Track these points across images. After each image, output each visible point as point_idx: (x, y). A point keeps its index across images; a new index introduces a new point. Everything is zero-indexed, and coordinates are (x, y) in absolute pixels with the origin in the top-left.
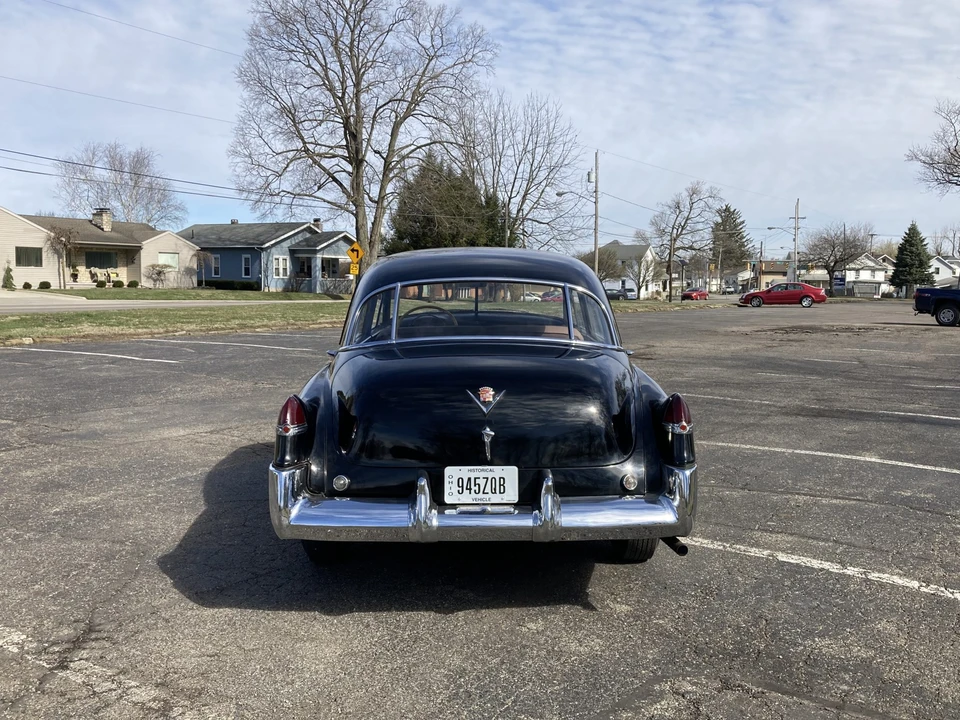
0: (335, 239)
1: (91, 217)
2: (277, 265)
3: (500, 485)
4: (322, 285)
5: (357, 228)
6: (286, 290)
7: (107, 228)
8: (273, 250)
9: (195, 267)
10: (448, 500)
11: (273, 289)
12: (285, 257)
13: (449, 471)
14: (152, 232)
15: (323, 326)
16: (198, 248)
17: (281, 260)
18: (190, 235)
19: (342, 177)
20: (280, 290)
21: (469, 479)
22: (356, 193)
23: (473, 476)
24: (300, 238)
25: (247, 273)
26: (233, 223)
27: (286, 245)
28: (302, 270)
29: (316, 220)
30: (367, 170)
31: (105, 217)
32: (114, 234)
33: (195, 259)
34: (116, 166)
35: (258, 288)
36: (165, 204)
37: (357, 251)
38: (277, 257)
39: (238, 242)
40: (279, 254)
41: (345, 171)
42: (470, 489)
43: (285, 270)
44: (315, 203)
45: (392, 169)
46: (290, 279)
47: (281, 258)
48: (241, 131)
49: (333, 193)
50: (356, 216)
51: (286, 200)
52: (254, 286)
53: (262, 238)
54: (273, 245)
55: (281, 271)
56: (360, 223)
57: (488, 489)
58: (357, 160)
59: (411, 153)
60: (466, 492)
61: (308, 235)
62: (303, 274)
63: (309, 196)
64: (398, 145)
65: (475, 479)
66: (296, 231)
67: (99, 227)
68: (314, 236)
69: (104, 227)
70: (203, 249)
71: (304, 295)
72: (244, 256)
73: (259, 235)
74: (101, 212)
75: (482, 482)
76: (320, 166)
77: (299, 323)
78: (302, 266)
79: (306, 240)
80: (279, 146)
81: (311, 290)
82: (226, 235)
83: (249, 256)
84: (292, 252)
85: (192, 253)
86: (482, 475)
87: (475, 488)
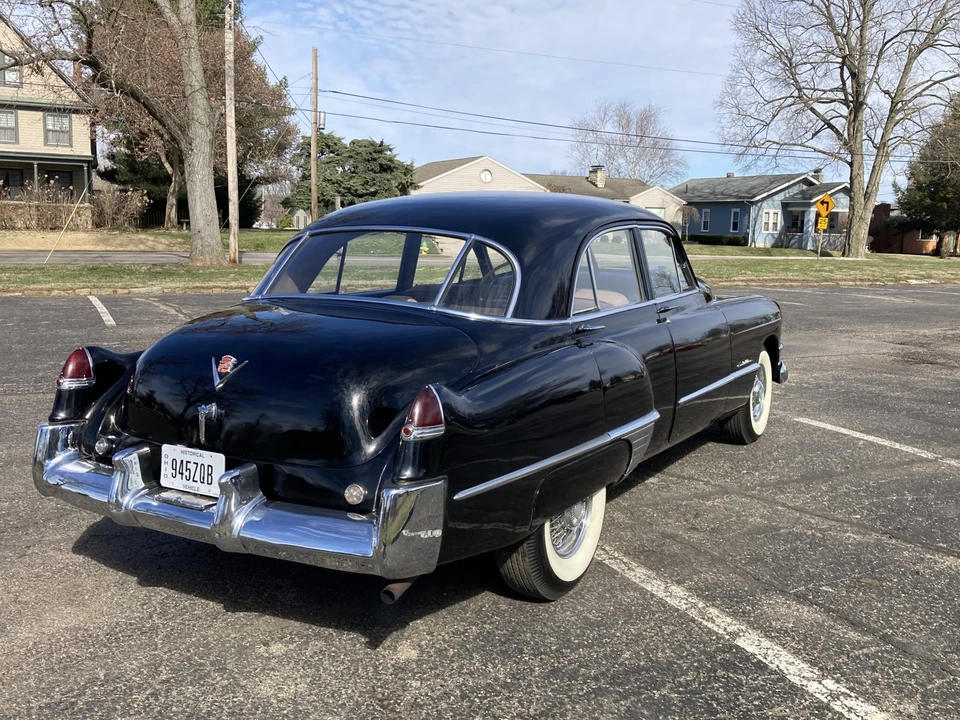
1: (587, 175)
2: (767, 220)
3: (208, 474)
4: (815, 241)
5: (851, 178)
6: (775, 246)
7: (601, 184)
8: (765, 204)
9: (680, 221)
10: (164, 482)
11: (760, 244)
12: (776, 211)
13: (166, 448)
14: (642, 186)
15: (735, 283)
16: (685, 203)
17: (771, 214)
18: (681, 192)
19: (840, 123)
20: (768, 246)
21: (182, 462)
22: (850, 144)
23: (186, 458)
24: (795, 190)
25: (735, 228)
26: (728, 176)
27: (779, 198)
28: (794, 225)
29: (817, 171)
30: (866, 113)
31: (599, 174)
32: (607, 190)
33: (680, 214)
34: (624, 120)
35: (746, 244)
36: (666, 160)
37: (827, 203)
38: (765, 211)
39: (730, 196)
40: (770, 208)
41: (841, 116)
42: (182, 474)
43: (775, 224)
44: (807, 154)
45: (898, 111)
46: (780, 237)
47: (772, 212)
48: (732, 82)
49: (826, 141)
50: (851, 164)
51: (772, 152)
52: (740, 241)
53: (754, 191)
54: (764, 199)
55: (771, 226)
56: (855, 173)
57: (197, 478)
58: (856, 105)
59: (924, 90)
60: (179, 476)
61: (805, 187)
62: (794, 229)
63: (802, 145)
64: (908, 84)
65: (187, 462)
66: (792, 182)
67: (594, 184)
68: (811, 186)
69: (598, 183)
70: (689, 204)
71: (795, 252)
72: (734, 210)
73: (754, 188)
74: (595, 169)
75: (192, 467)
76: (812, 110)
77: (709, 280)
78: (794, 222)
79: (802, 192)
80: (768, 91)
81: (801, 247)
82: (719, 189)
83: (738, 210)
84: (785, 205)
85: (678, 207)
86: (193, 459)
87: (186, 473)
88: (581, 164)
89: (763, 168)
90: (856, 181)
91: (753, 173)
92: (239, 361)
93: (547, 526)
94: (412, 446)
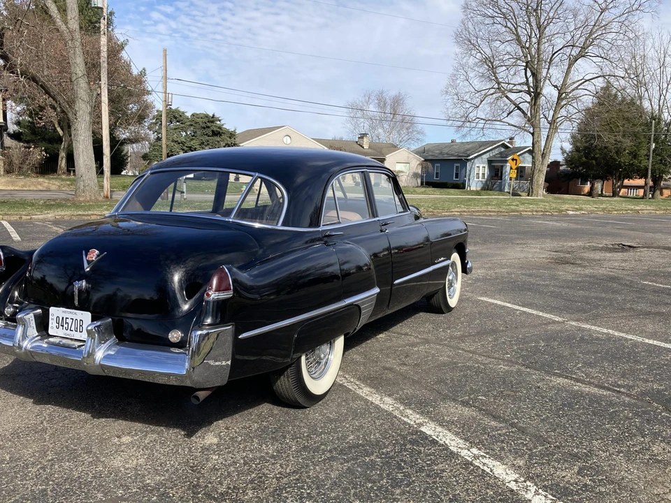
0: (522, 152)
1: (357, 140)
2: (478, 171)
3: (80, 326)
4: (510, 186)
5: (533, 144)
6: (483, 189)
7: (366, 146)
8: (476, 160)
9: (420, 172)
10: (51, 332)
11: (473, 188)
12: (484, 165)
13: (52, 310)
14: (394, 147)
15: (453, 213)
16: (423, 159)
17: (481, 168)
18: (420, 152)
19: (525, 106)
20: (479, 189)
21: (63, 318)
22: (532, 120)
23: (65, 316)
24: (496, 151)
25: (457, 177)
26: (452, 142)
27: (486, 157)
28: (496, 175)
29: (511, 139)
30: (542, 100)
31: (365, 139)
32: (370, 150)
33: (420, 167)
34: (382, 103)
35: (464, 188)
36: (410, 130)
37: (516, 160)
38: (477, 165)
39: (453, 155)
40: (480, 163)
41: (526, 102)
42: (63, 326)
43: (483, 174)
44: (504, 127)
45: (563, 99)
46: (486, 181)
47: (481, 166)
48: (454, 77)
49: (516, 118)
50: (533, 134)
51: (481, 126)
52: (460, 186)
53: (468, 152)
54: (476, 157)
55: (481, 175)
56: (535, 140)
57: (73, 328)
58: (536, 95)
59: (579, 85)
60: (61, 327)
61: (503, 149)
62: (496, 178)
63: (500, 121)
64: (569, 82)
65: (66, 318)
66: (494, 146)
67: (361, 146)
68: (507, 149)
69: (364, 146)
70: (426, 160)
71: (496, 193)
72: (456, 165)
73: (467, 150)
74: (362, 136)
75: (69, 321)
76: (507, 97)
77: (435, 211)
78: (496, 172)
79: (501, 153)
80: (477, 84)
81: (501, 190)
82: (446, 151)
83: (458, 165)
84: (490, 162)
85: (418, 162)
86: (70, 316)
87: (65, 326)
88: (353, 132)
89: (474, 136)
90: (536, 146)
91: (468, 139)
92: (101, 252)
93: (303, 358)
94: (211, 304)
